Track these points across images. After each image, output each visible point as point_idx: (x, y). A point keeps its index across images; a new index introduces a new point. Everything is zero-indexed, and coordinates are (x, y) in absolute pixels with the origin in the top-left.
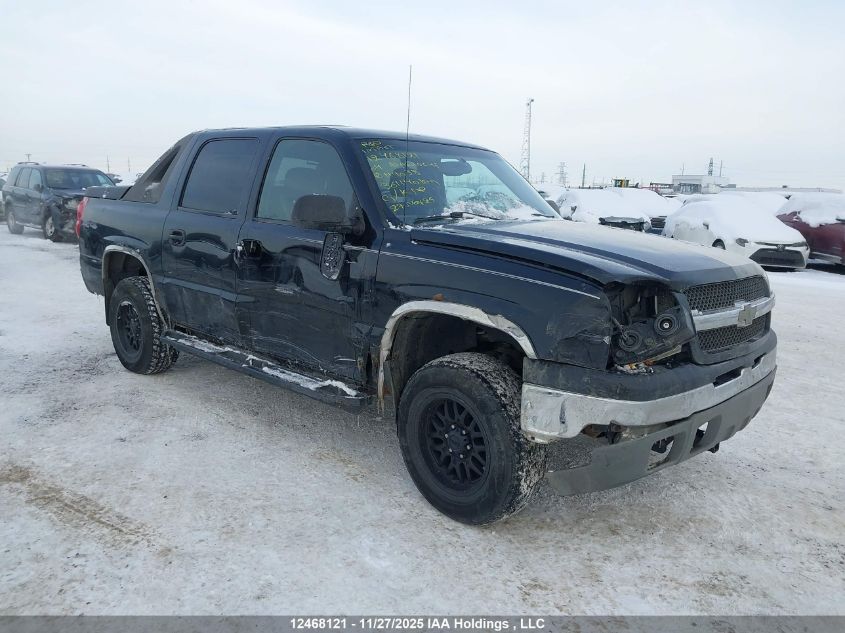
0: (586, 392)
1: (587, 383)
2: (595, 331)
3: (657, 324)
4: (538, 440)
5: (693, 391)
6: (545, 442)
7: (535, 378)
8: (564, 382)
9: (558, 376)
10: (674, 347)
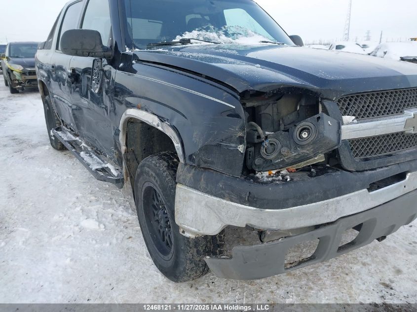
0: (222, 196)
1: (222, 189)
2: (229, 139)
3: (296, 133)
4: (187, 235)
5: (338, 198)
6: (192, 236)
7: (184, 180)
8: (204, 186)
9: (200, 180)
10: (315, 155)
